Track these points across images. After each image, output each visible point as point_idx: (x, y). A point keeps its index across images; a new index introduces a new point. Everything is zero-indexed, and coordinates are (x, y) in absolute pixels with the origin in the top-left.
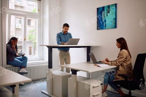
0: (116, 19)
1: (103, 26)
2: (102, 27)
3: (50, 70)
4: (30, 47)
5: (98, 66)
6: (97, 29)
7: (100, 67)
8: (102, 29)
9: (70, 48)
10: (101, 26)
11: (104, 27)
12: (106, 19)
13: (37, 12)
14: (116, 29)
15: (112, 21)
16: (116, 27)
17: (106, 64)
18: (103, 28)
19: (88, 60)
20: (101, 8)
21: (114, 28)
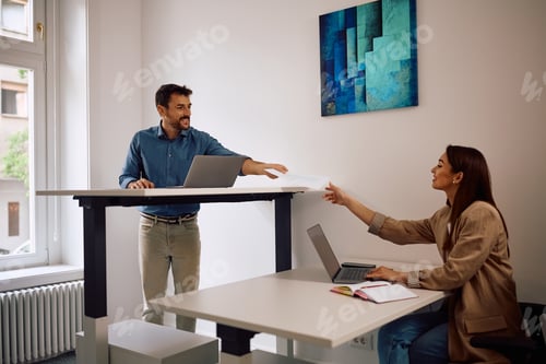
0: (413, 63)
1: (354, 98)
2: (346, 105)
3: (94, 324)
4: (10, 204)
5: (356, 296)
6: (324, 114)
7: (368, 300)
8: (347, 112)
9: (202, 205)
10: (343, 99)
11: (357, 101)
12: (363, 65)
13: (30, 39)
14: (412, 111)
15: (393, 74)
16: (413, 100)
17: (393, 282)
18: (354, 107)
19: (283, 263)
20: (341, 17)
21: (407, 106)
